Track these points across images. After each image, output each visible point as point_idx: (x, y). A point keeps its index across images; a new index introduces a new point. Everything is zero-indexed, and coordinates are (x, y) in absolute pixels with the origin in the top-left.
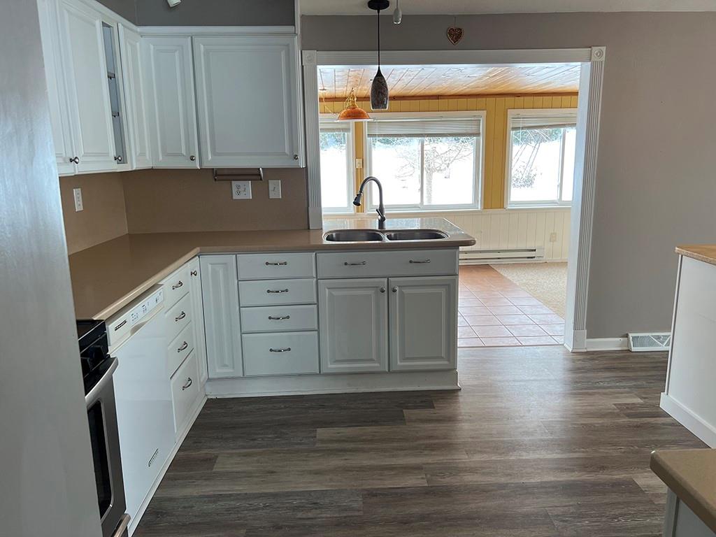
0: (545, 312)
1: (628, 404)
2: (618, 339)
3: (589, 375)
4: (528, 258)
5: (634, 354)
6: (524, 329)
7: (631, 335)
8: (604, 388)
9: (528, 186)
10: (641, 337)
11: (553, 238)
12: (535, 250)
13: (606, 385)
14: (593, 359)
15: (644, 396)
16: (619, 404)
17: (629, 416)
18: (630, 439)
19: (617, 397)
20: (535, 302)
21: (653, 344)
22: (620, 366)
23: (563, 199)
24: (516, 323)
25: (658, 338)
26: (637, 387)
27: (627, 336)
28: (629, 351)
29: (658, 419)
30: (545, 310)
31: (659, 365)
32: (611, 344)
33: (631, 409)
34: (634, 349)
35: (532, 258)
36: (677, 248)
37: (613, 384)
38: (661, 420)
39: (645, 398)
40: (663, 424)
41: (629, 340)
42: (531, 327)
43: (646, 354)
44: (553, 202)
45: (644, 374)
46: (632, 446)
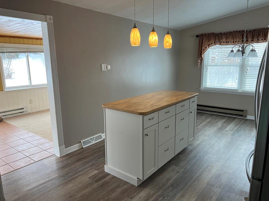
0: (38, 138)
1: (93, 175)
2: (77, 144)
3: (72, 167)
4: (20, 112)
5: (85, 149)
6: (31, 151)
7: (82, 141)
8: (81, 171)
9: (9, 78)
10: (86, 141)
11: (31, 102)
12: (23, 109)
13: (81, 169)
14: (70, 158)
15: (97, 168)
16: (90, 177)
17: (96, 181)
18: (102, 194)
19: (88, 174)
20: (31, 134)
21: (90, 142)
22: (82, 157)
23: (32, 84)
24: (25, 148)
25: (91, 139)
26: (93, 165)
27: (80, 142)
28: (82, 148)
29: (107, 178)
30: (38, 137)
31: (95, 151)
32: (75, 148)
33: (96, 177)
34: (84, 147)
35: (22, 112)
36: (103, 106)
37: (83, 167)
38: (108, 178)
39: (98, 169)
40: (110, 179)
41: (81, 144)
42: (34, 149)
43: (89, 147)
44: (28, 86)
45: (92, 157)
46: (104, 198)
